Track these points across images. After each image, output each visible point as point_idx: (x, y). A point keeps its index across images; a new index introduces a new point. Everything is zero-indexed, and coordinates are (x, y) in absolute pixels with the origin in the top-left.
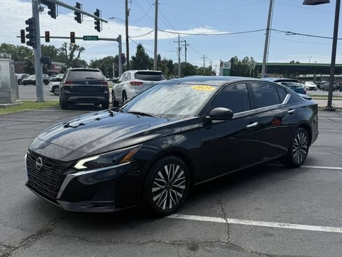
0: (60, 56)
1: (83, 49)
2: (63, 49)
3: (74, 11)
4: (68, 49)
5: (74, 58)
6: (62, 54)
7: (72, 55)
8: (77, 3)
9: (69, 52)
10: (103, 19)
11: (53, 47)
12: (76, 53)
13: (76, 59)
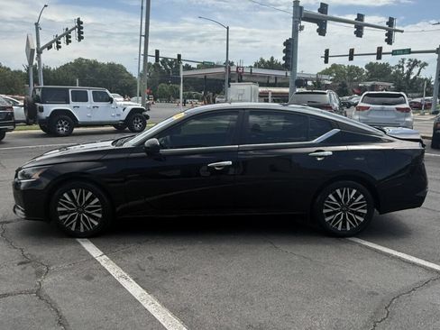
0: (395, 76)
1: (426, 64)
2: (399, 67)
3: (353, 26)
4: (405, 66)
5: (412, 77)
6: (398, 72)
7: (409, 73)
8: (358, 15)
9: (406, 69)
10: (397, 28)
11: (387, 64)
12: (415, 70)
13: (415, 78)
